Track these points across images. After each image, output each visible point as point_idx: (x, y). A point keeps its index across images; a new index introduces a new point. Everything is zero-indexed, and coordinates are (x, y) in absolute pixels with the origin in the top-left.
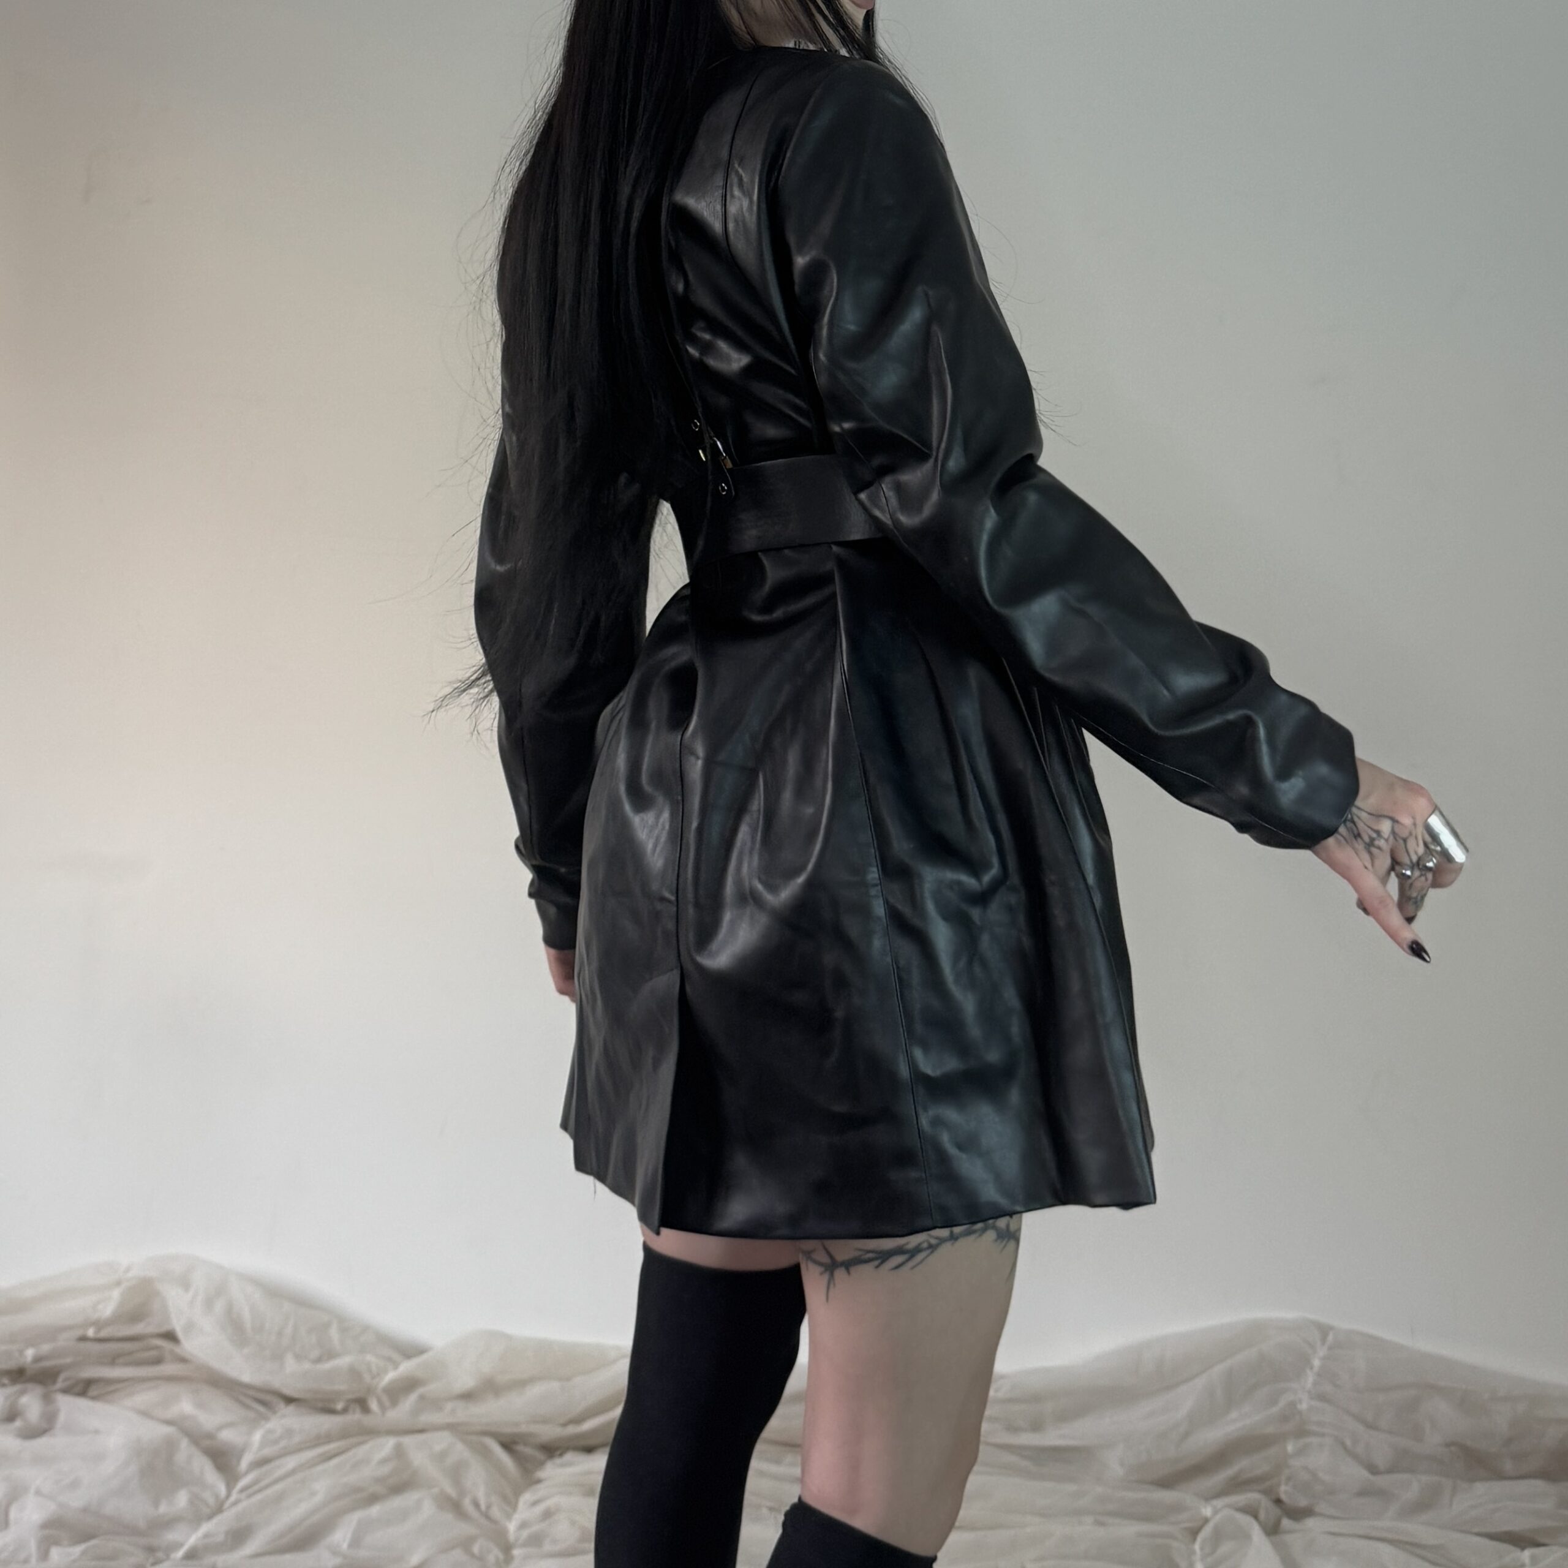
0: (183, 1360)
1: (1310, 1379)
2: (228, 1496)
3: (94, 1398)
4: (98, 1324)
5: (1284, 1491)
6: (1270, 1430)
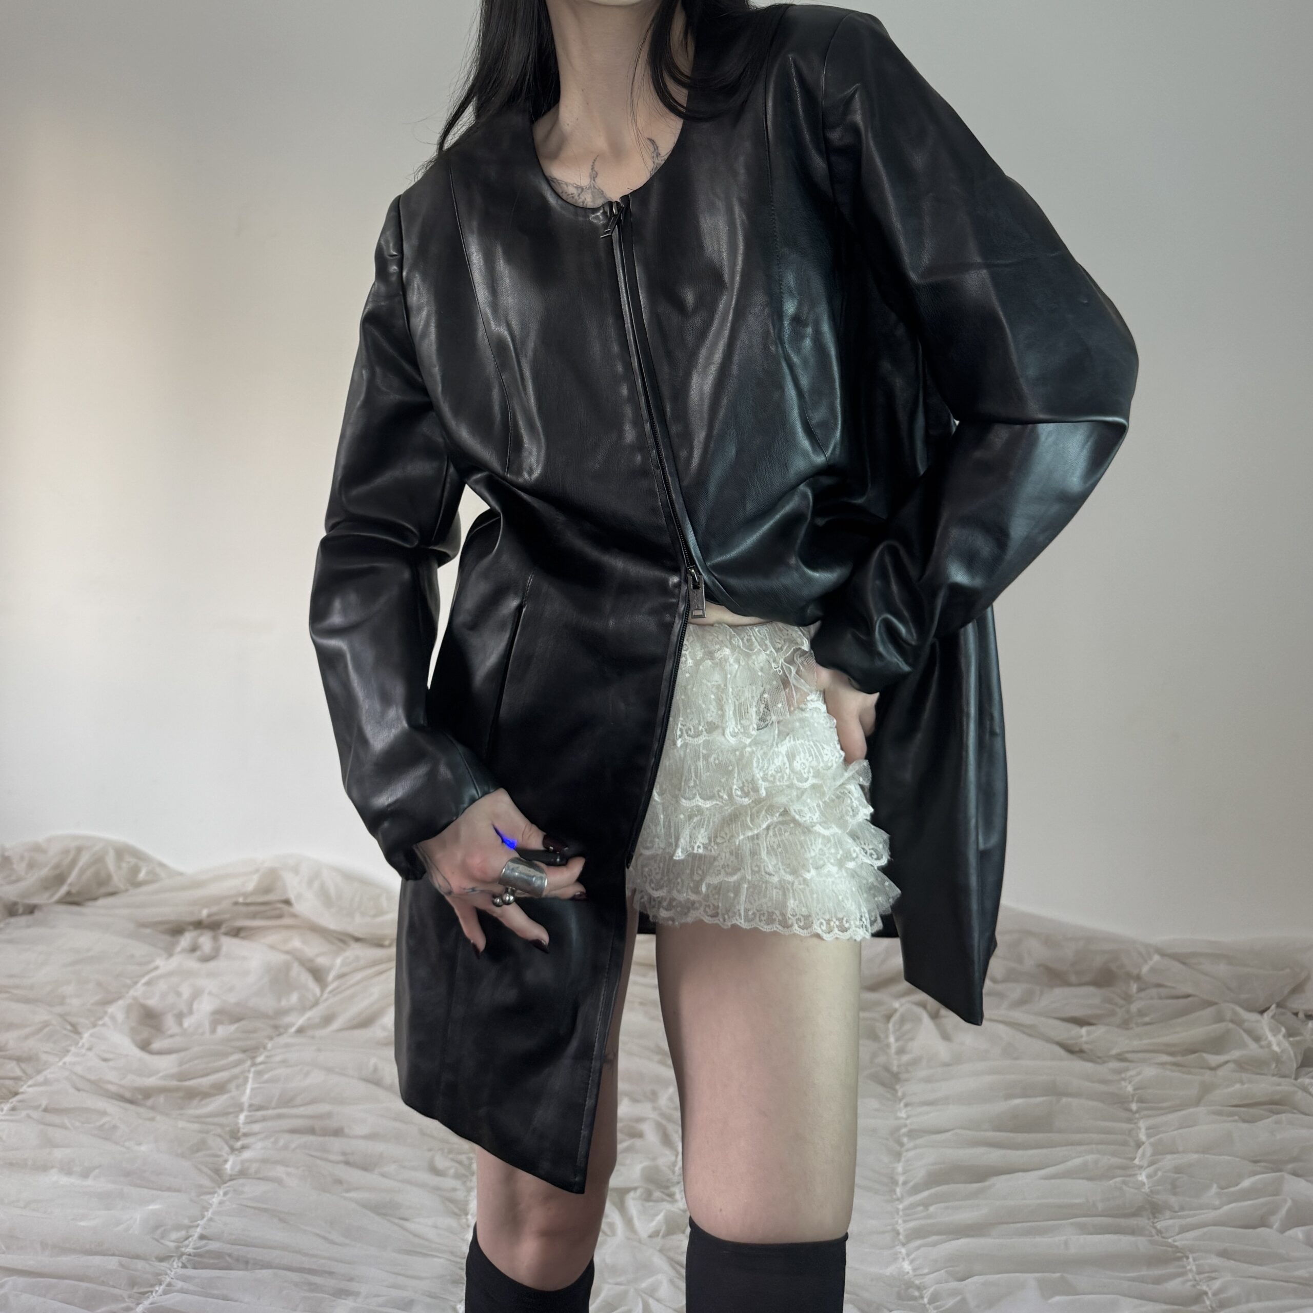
0: (294, 916)
2: (322, 995)
3: (243, 938)
4: (245, 895)
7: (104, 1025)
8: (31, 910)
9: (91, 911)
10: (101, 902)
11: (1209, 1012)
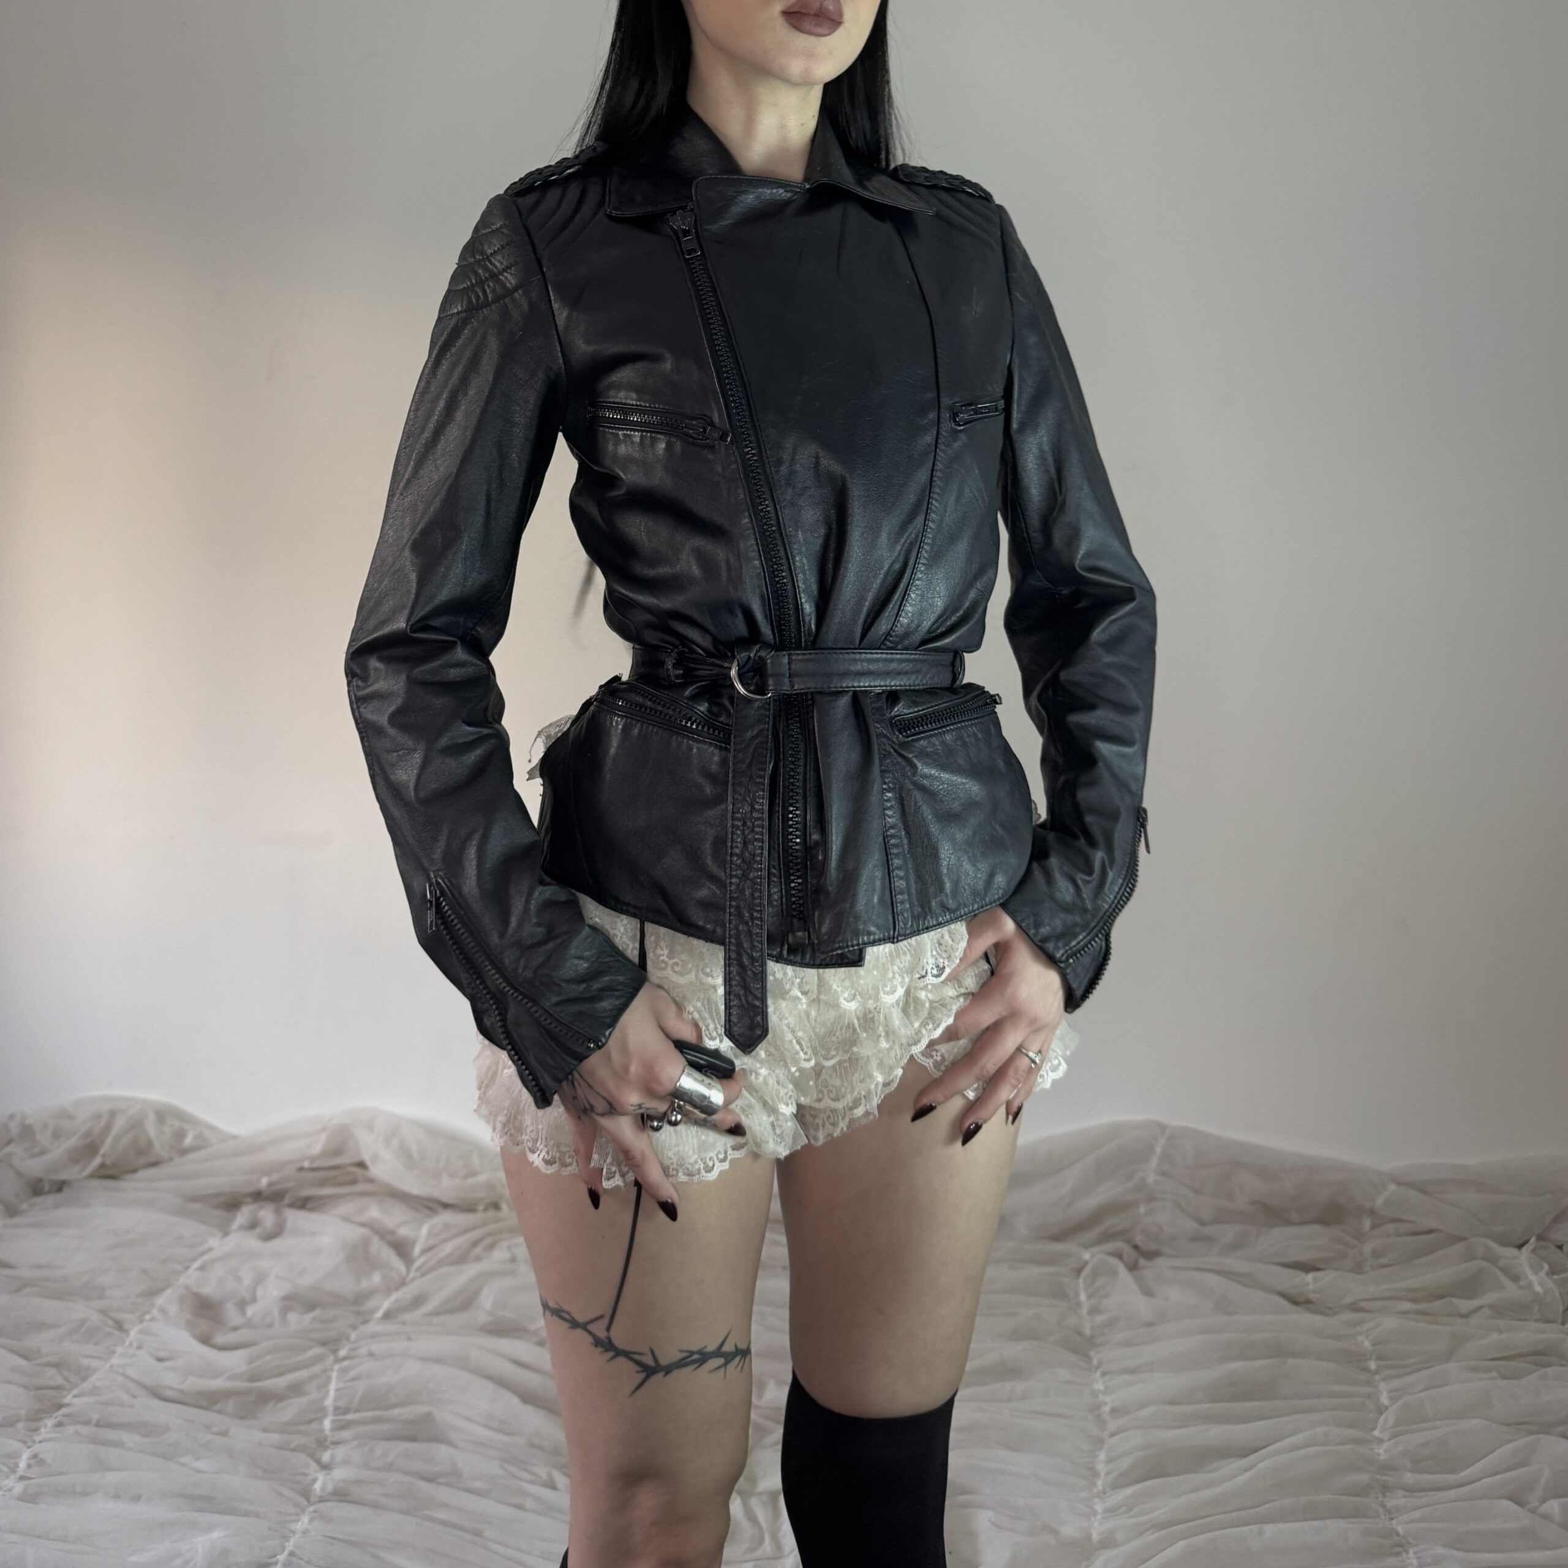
0: (371, 1181)
1: (1154, 1162)
2: (408, 1274)
3: (312, 1210)
4: (313, 1159)
5: (1139, 1240)
6: (1128, 1198)
7: (152, 1319)
8: (60, 1187)
9: (130, 1186)
10: (141, 1174)
11: (1457, 1249)
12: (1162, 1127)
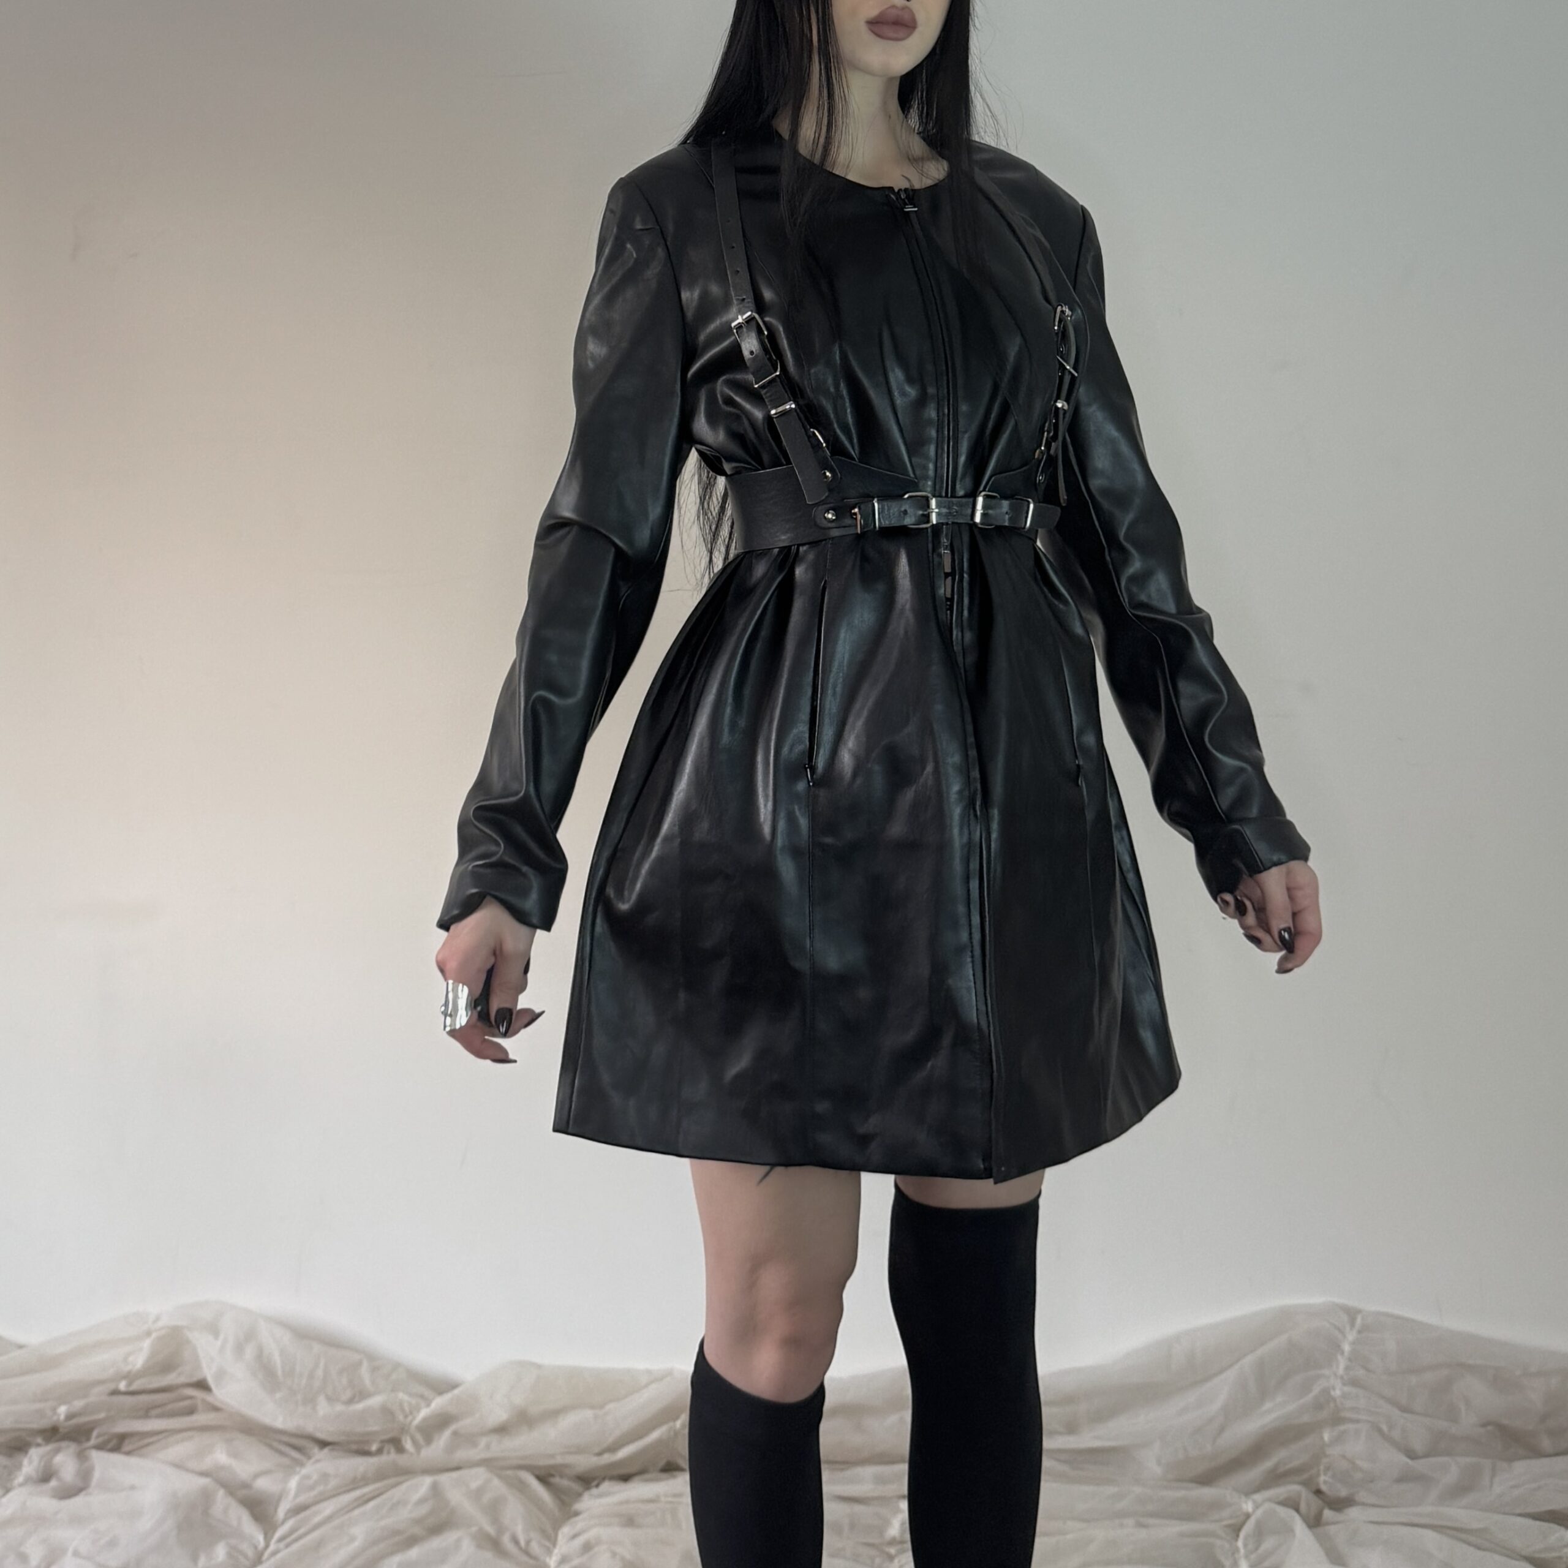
0: (216, 1409)
1: (1342, 1363)
2: (267, 1546)
3: (128, 1453)
4: (130, 1377)
5: (1324, 1481)
6: (1306, 1418)
12: (1352, 1314)
